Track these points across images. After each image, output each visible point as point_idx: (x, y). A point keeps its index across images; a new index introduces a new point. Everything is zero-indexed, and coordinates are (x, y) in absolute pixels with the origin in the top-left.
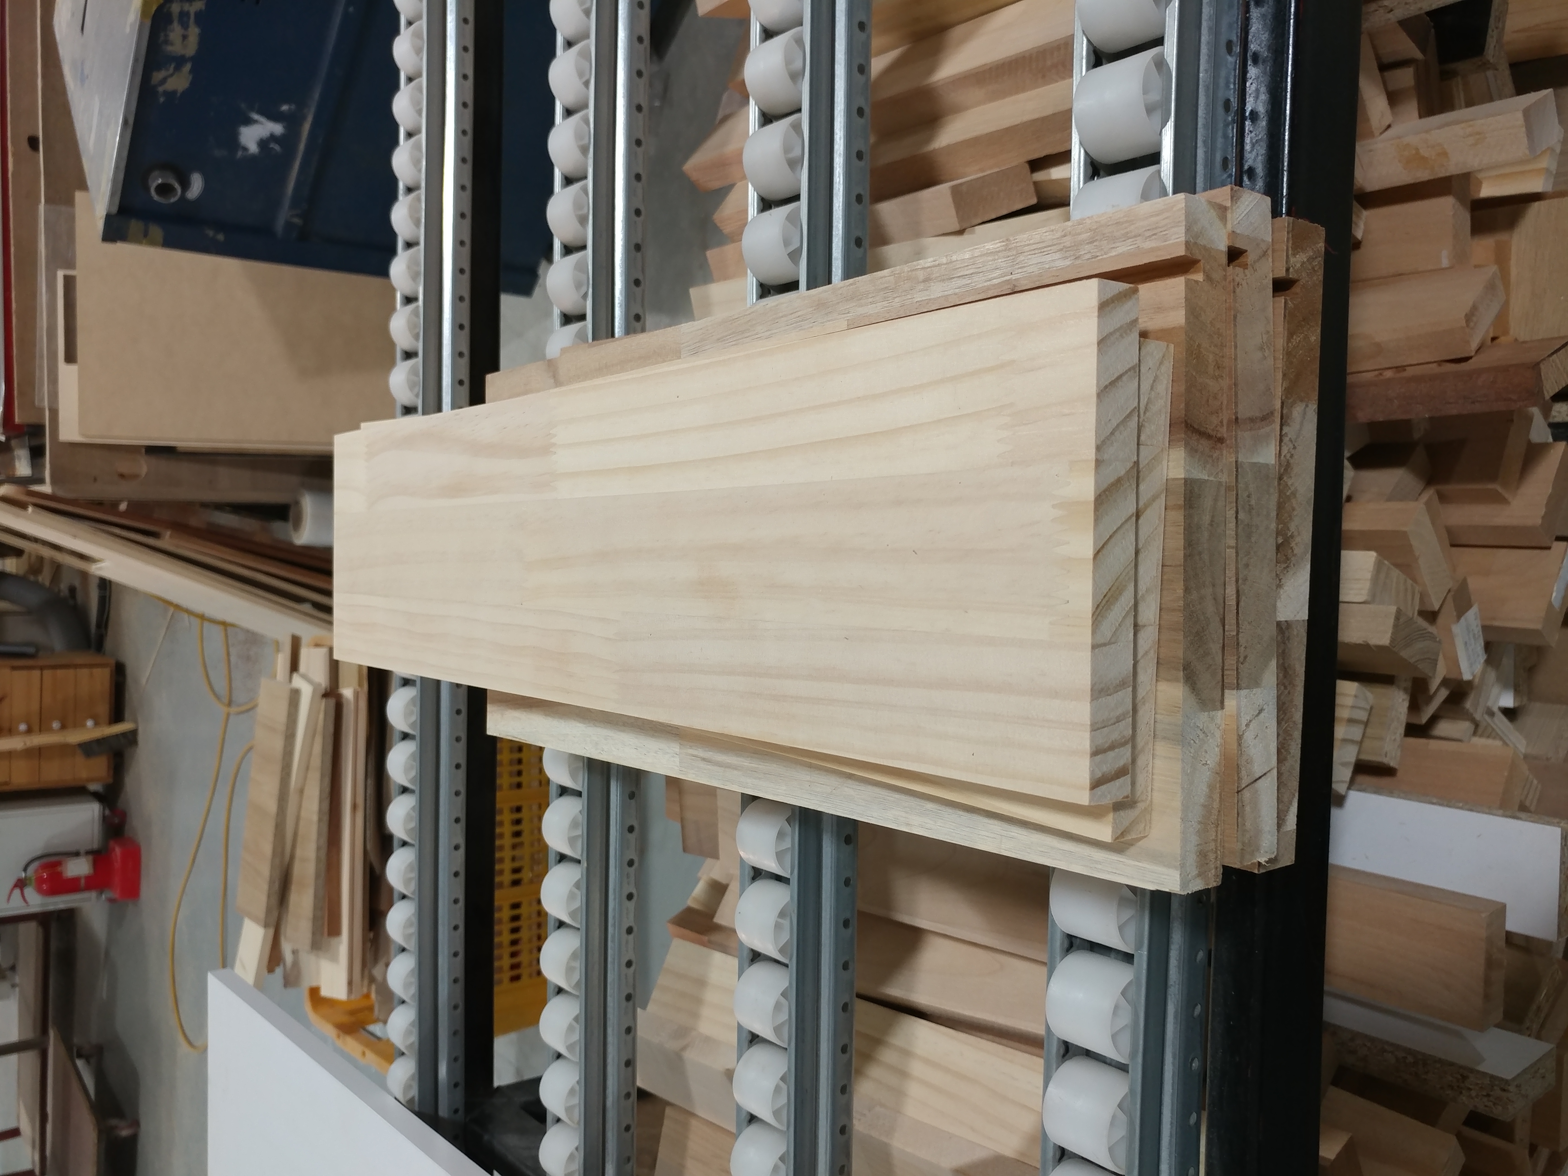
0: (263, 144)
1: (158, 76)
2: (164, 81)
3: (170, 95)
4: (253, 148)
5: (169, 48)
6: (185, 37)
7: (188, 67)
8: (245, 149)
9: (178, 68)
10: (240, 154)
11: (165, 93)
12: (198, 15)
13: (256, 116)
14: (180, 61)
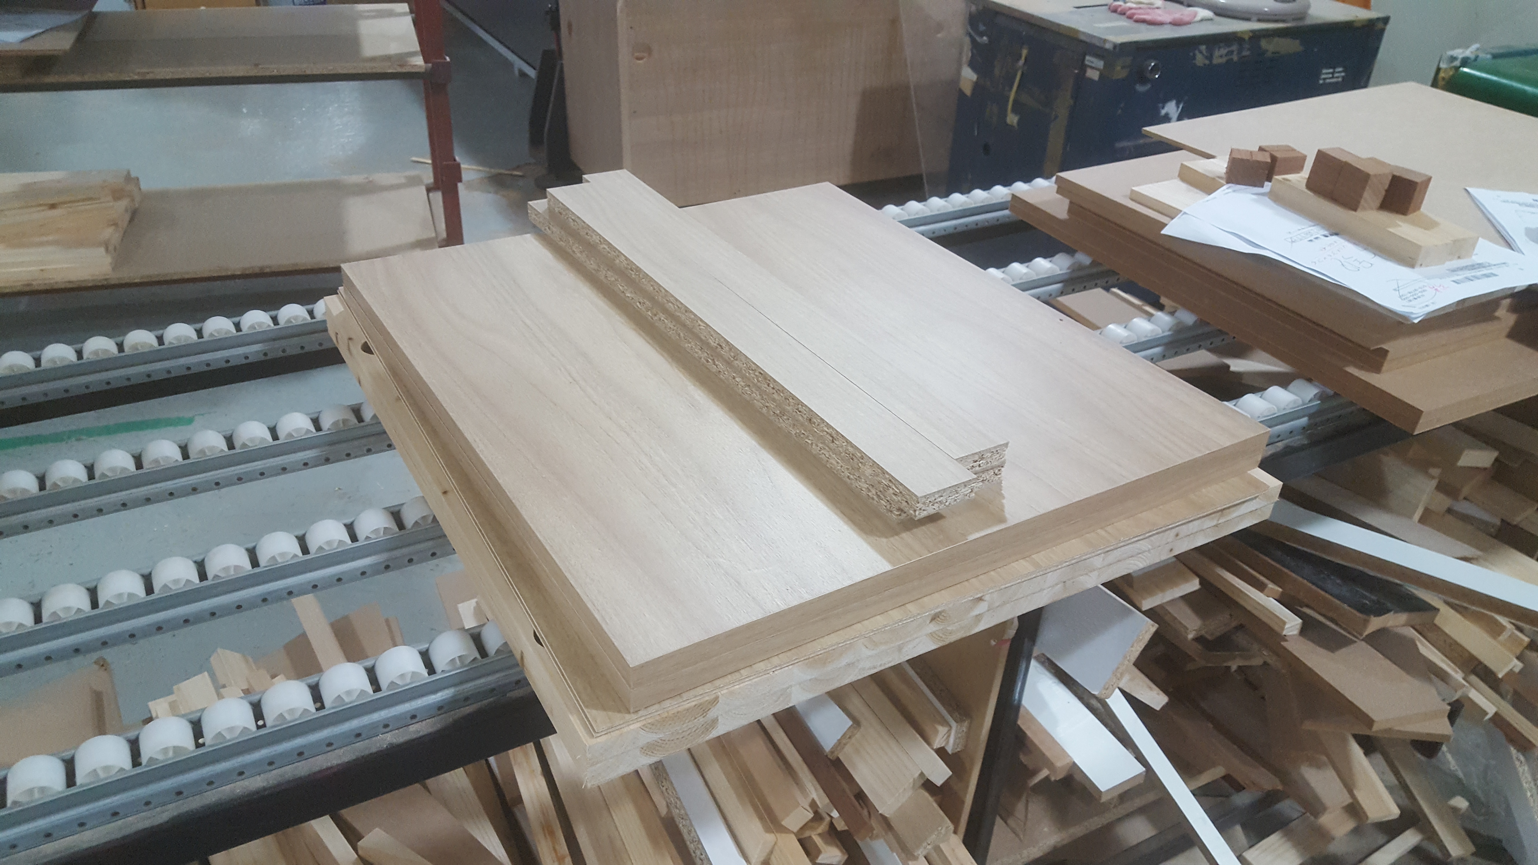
0: (1167, 115)
1: (1203, 48)
2: (1201, 52)
3: (1194, 57)
4: (1163, 112)
5: (1217, 50)
6: (1221, 56)
7: (1207, 62)
8: (1163, 108)
9: (1206, 58)
10: (1160, 105)
11: (1194, 55)
12: (1232, 59)
13: (1181, 106)
14: (1210, 57)
